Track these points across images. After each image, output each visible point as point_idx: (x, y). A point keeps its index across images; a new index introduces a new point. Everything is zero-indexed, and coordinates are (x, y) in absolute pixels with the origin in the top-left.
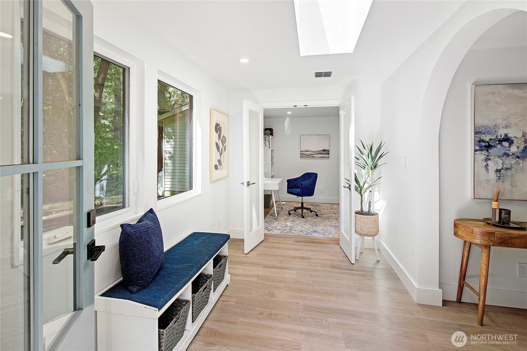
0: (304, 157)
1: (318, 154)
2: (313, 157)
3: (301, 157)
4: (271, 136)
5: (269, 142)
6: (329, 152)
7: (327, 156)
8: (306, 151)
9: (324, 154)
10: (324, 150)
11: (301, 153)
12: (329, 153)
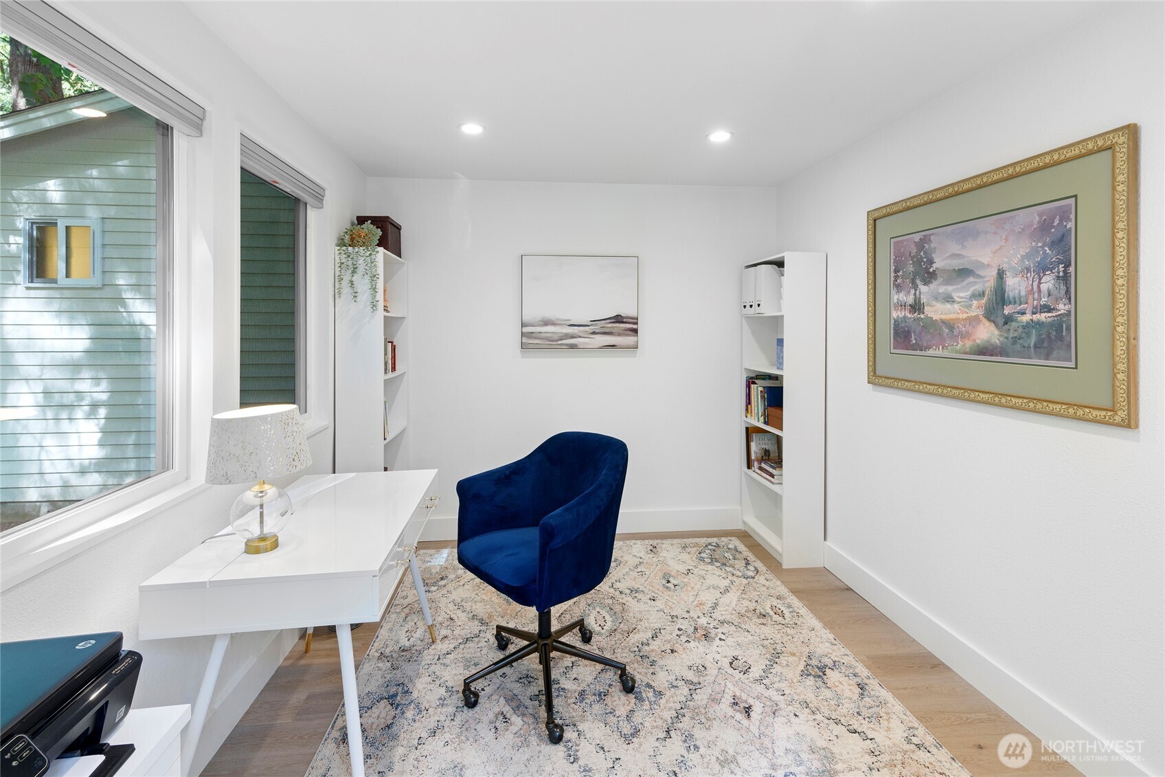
0: (537, 348)
1: (594, 333)
2: (573, 347)
3: (523, 346)
4: (381, 249)
5: (374, 277)
6: (635, 327)
7: (630, 340)
8: (546, 323)
9: (619, 335)
10: (618, 319)
11: (526, 330)
12: (635, 331)
